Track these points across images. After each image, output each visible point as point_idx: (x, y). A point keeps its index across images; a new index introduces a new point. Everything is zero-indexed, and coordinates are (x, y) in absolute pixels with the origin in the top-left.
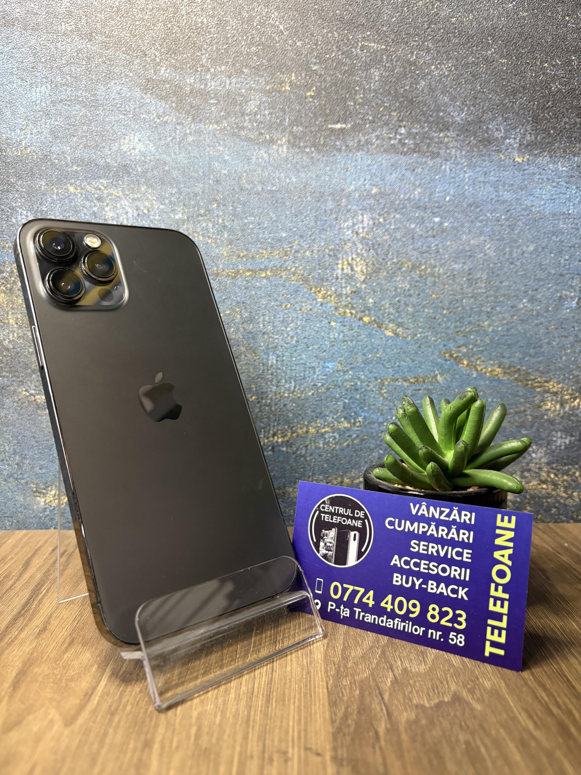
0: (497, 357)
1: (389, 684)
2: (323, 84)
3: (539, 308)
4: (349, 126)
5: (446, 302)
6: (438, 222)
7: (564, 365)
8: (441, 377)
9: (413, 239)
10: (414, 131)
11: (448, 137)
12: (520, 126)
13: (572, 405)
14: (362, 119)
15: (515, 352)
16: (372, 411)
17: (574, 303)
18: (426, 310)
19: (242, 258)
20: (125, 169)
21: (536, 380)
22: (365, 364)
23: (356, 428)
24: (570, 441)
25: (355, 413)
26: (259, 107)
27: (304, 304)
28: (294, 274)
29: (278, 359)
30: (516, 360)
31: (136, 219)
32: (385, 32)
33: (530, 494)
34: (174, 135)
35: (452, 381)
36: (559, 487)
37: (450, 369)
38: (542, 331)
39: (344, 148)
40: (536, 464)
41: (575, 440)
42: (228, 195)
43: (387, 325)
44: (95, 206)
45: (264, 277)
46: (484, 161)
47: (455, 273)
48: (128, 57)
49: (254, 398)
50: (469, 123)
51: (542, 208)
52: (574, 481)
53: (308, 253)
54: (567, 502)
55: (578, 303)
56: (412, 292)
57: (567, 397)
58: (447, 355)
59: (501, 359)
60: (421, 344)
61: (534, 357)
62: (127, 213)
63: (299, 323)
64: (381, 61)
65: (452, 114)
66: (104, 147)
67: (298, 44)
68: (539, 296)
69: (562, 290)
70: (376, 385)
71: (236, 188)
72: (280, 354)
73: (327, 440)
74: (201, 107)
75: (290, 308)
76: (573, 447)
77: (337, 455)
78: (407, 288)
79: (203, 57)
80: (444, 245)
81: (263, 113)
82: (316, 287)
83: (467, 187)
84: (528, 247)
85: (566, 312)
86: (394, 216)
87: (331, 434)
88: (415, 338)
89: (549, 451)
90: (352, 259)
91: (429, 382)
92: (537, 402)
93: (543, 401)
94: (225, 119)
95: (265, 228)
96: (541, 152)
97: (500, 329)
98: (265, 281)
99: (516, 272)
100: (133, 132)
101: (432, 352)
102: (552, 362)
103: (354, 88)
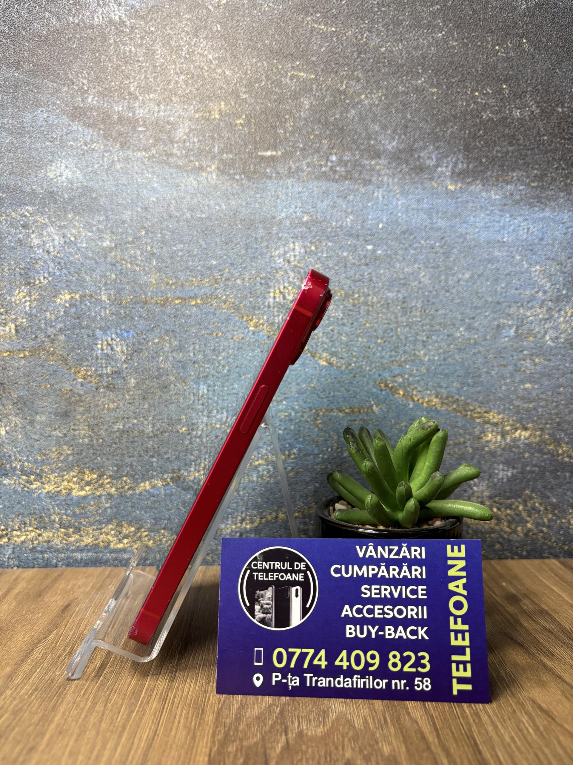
0: (434, 386)
1: (278, 750)
2: (253, 112)
3: (476, 336)
4: (280, 153)
5: (381, 331)
6: (370, 251)
7: (504, 395)
8: (377, 407)
9: (345, 267)
10: (345, 158)
11: (380, 164)
12: (452, 155)
13: (513, 436)
14: (293, 147)
15: (453, 382)
16: (306, 442)
17: (512, 332)
18: (360, 339)
19: (171, 285)
20: (52, 195)
21: (476, 411)
22: (299, 394)
23: (291, 460)
24: (512, 473)
25: (289, 444)
26: (187, 134)
27: (235, 333)
28: (225, 302)
29: (210, 389)
30: (454, 390)
31: (62, 246)
32: (314, 62)
33: (473, 530)
34: (101, 162)
35: (388, 411)
36: (502, 521)
37: (386, 399)
38: (480, 360)
39: (274, 175)
40: (478, 497)
41: (518, 473)
42: (157, 222)
43: (321, 354)
44: (20, 233)
45: (194, 305)
46: (417, 188)
47: (390, 301)
48: (55, 85)
49: (184, 429)
50: (401, 151)
51: (477, 235)
52: (517, 515)
53: (239, 282)
54: (511, 537)
55: (516, 332)
56: (345, 321)
57: (508, 428)
58: (382, 385)
59: (438, 389)
60: (356, 373)
61: (473, 387)
62: (53, 240)
63: (231, 351)
64: (311, 90)
65: (383, 142)
66: (30, 174)
67: (227, 73)
68: (476, 325)
69: (499, 318)
70: (311, 415)
71: (165, 215)
72: (211, 383)
73: (261, 473)
74: (129, 135)
75: (221, 337)
76: (516, 480)
77: (271, 489)
78: (340, 317)
79: (132, 85)
80: (377, 274)
81: (192, 140)
82: (248, 316)
83: (400, 215)
84: (463, 274)
85: (504, 341)
86: (326, 244)
87: (265, 467)
88: (350, 368)
89: (490, 484)
90: (284, 287)
91: (364, 412)
92: (477, 433)
93: (484, 432)
94: (154, 145)
95: (195, 256)
96: (473, 181)
97: (436, 358)
98: (195, 309)
99: (452, 300)
100: (59, 159)
101: (367, 382)
102: (491, 391)
103: (284, 116)
